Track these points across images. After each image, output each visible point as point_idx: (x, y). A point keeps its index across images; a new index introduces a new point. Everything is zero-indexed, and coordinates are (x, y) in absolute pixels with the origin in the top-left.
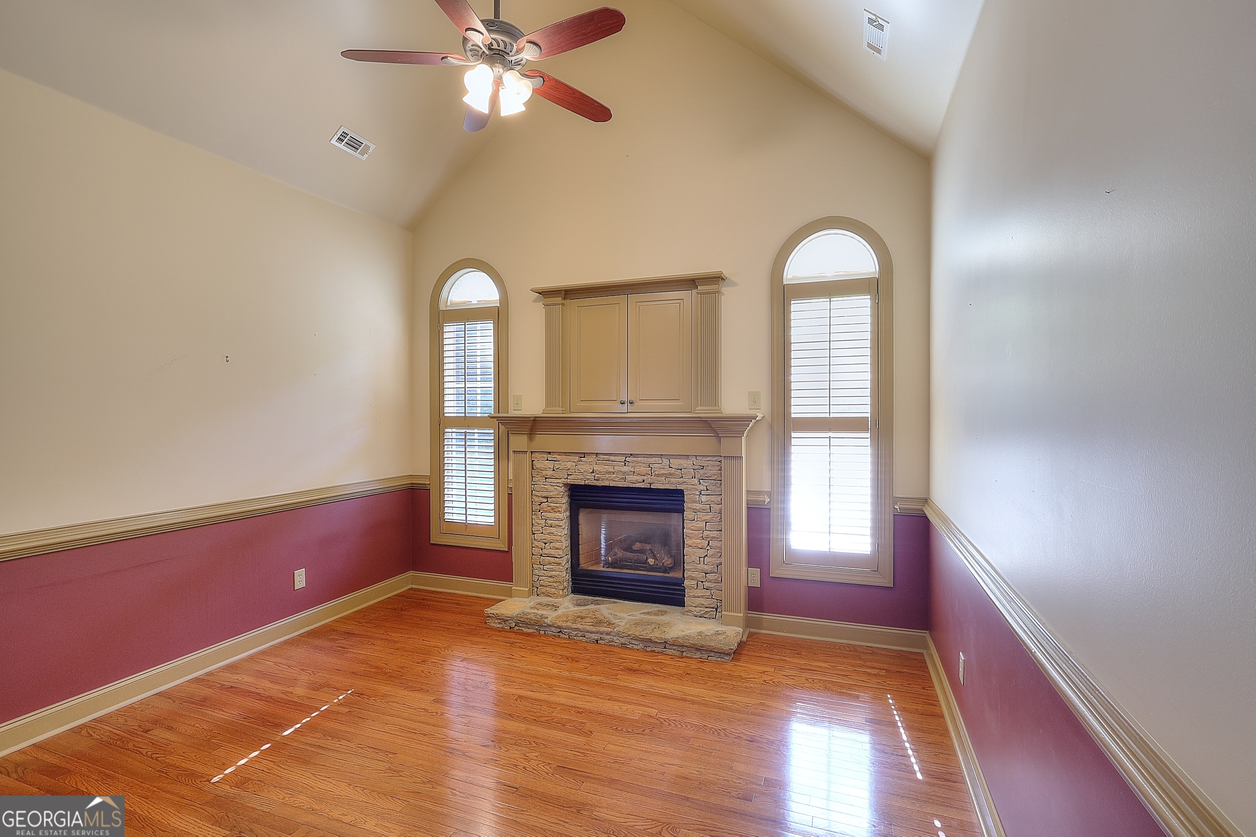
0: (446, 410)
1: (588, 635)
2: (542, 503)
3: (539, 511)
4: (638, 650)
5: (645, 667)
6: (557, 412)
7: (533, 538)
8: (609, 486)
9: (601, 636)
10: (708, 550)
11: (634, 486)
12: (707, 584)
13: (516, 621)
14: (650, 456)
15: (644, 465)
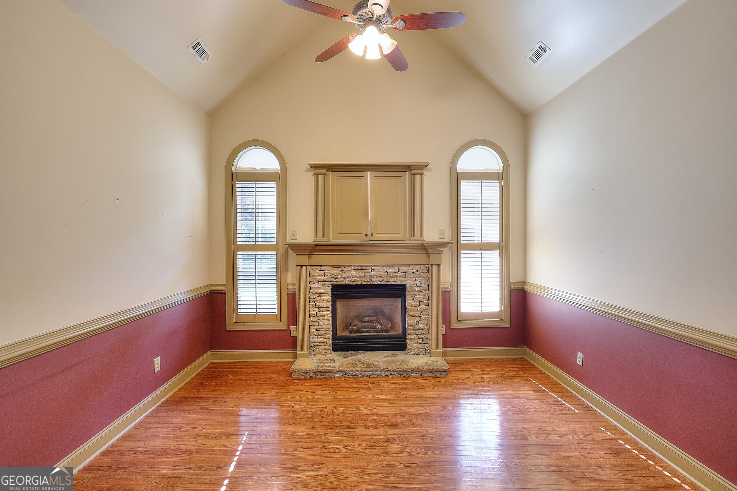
0: (238, 240)
1: (364, 373)
2: (316, 297)
3: (314, 302)
4: (396, 377)
5: (410, 386)
6: (323, 240)
7: (310, 319)
8: (362, 285)
9: (372, 373)
10: (421, 317)
11: (377, 283)
12: (421, 336)
13: (314, 372)
14: (387, 266)
15: (384, 271)
